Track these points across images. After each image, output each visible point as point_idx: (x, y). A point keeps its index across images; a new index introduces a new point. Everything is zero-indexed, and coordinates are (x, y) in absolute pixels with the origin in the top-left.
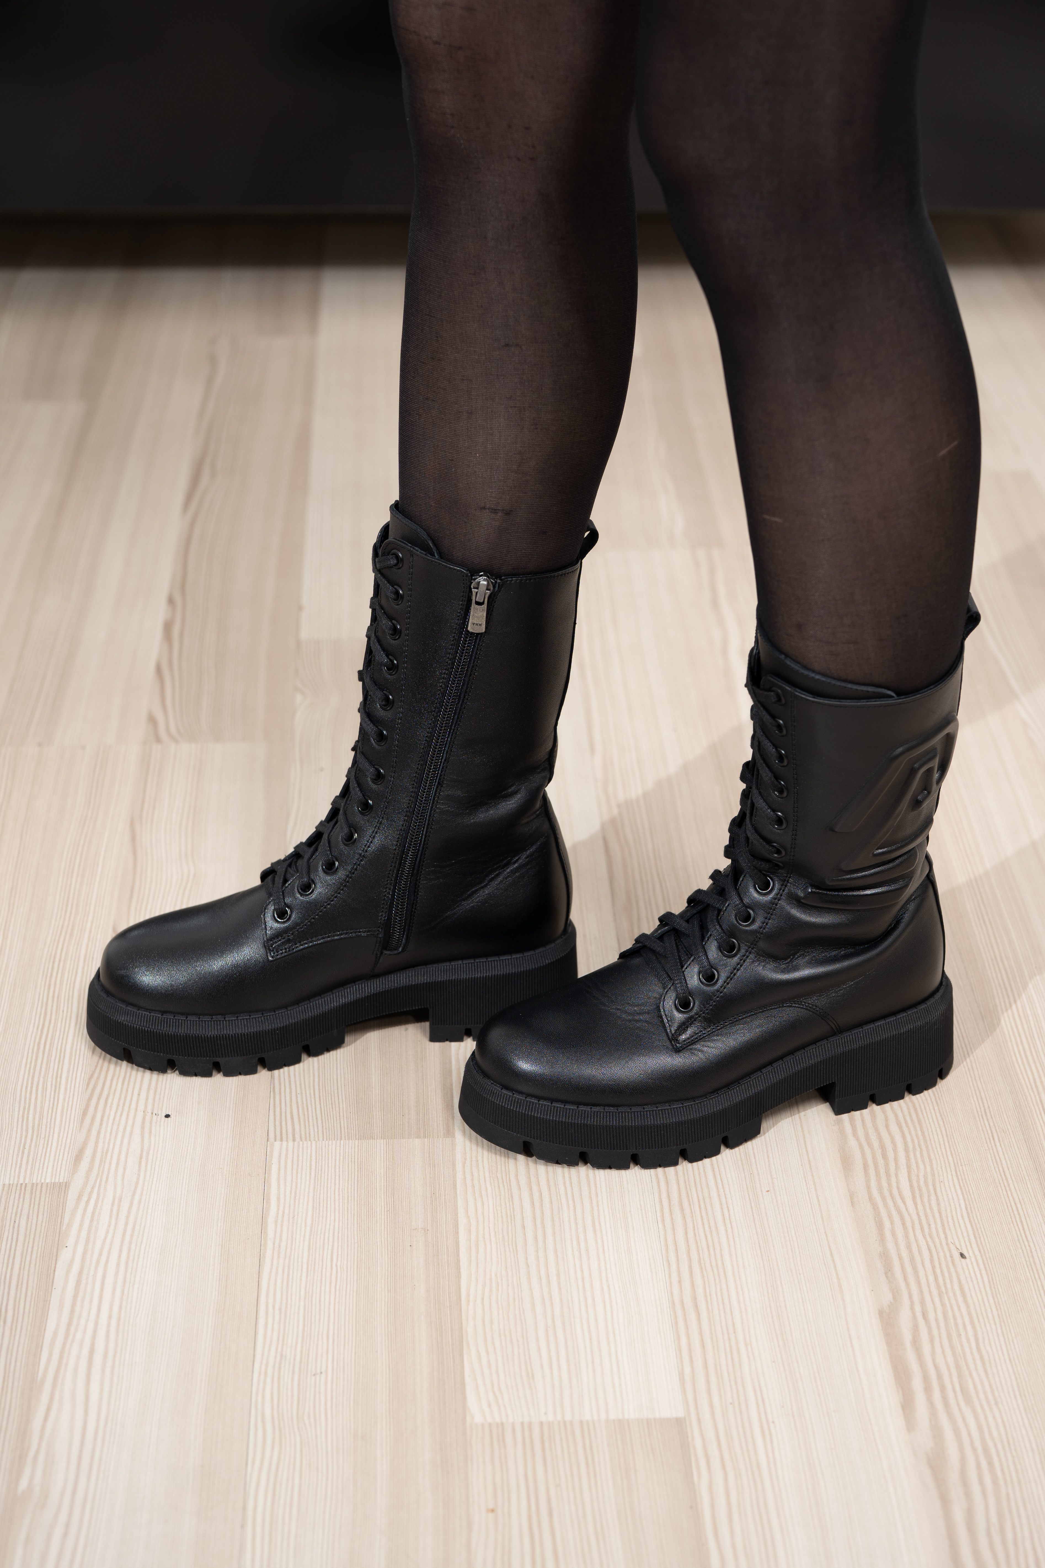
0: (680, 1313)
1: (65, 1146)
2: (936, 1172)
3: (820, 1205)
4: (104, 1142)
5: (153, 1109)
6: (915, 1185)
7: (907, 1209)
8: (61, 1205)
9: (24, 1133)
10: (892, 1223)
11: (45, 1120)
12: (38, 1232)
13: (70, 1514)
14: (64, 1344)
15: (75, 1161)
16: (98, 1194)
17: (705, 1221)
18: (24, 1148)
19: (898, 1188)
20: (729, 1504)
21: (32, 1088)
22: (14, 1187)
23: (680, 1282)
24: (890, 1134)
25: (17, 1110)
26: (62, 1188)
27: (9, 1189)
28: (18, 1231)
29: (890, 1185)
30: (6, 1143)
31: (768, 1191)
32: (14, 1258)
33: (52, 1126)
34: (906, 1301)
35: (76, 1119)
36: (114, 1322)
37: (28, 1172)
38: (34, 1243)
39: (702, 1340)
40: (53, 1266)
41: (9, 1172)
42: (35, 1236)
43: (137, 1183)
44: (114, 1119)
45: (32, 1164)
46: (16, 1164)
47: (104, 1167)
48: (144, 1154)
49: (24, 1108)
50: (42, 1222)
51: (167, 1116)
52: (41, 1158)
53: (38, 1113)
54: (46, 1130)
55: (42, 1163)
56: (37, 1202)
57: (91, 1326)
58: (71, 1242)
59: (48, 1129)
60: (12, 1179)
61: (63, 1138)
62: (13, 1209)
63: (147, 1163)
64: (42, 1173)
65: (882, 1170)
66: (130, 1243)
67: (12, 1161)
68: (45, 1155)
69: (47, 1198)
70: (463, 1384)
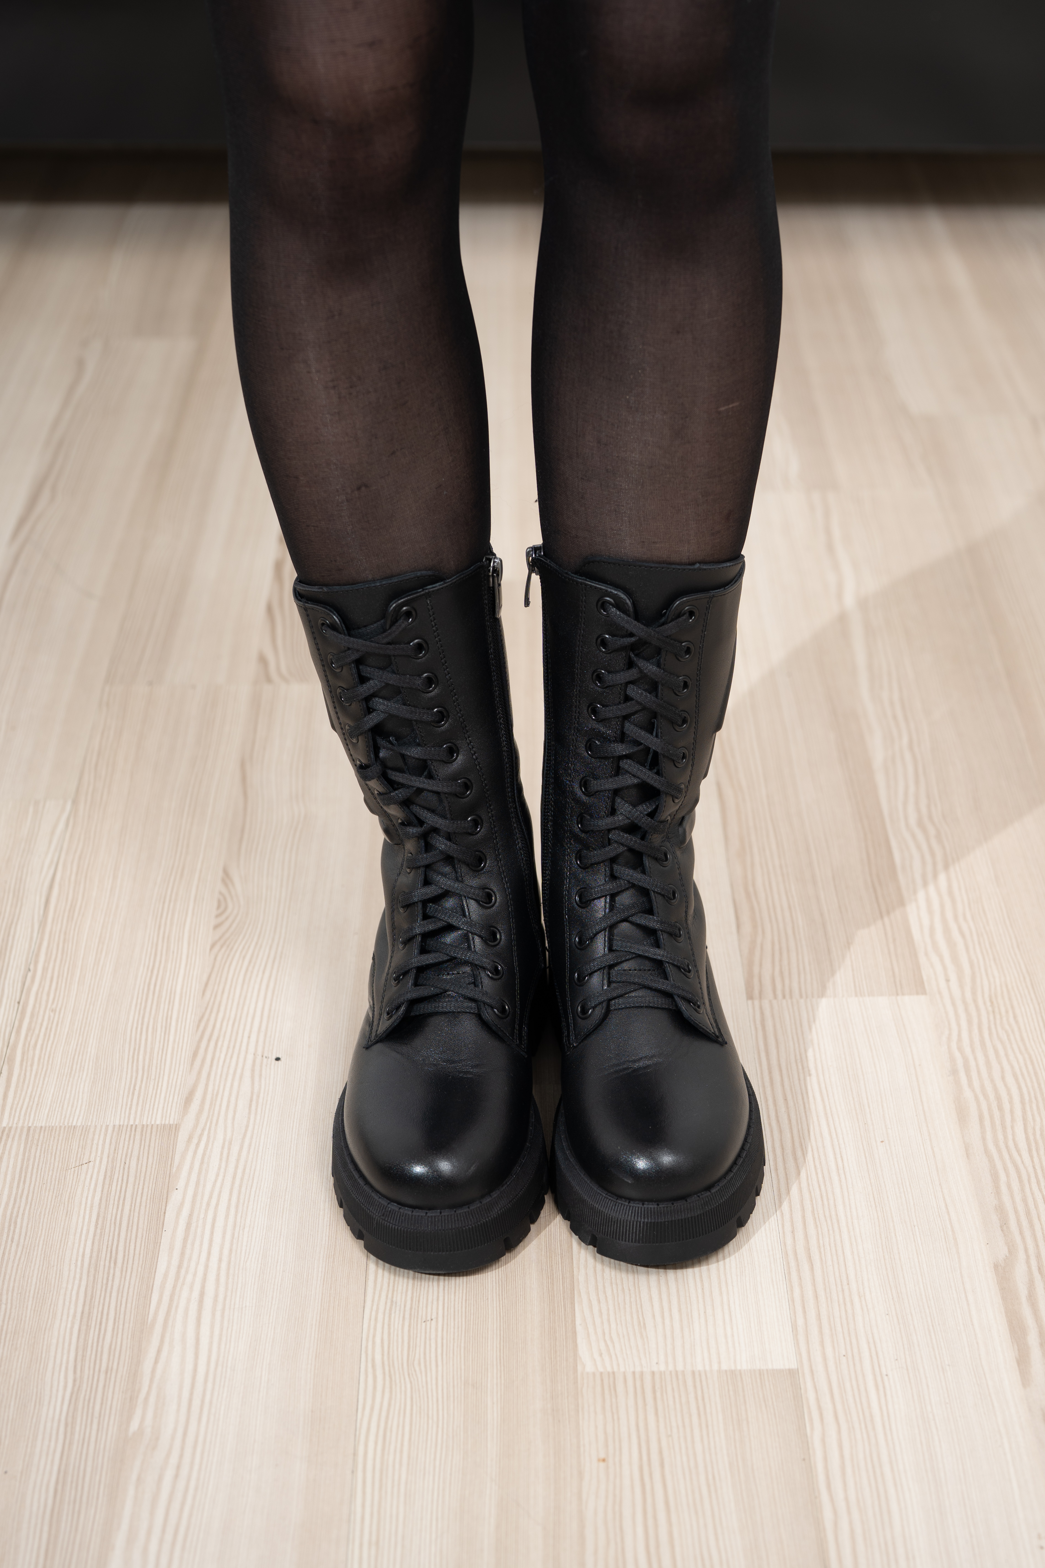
0: (793, 1264)
1: (175, 1088)
3: (934, 1156)
4: (214, 1085)
5: (263, 1053)
6: (1031, 1137)
7: (1023, 1162)
8: (171, 1147)
9: (134, 1074)
10: (1008, 1176)
11: (155, 1062)
12: (148, 1173)
13: (181, 1456)
14: (175, 1287)
15: (186, 1103)
16: (209, 1137)
17: (819, 1171)
18: (134, 1089)
20: (842, 1456)
21: (142, 1029)
22: (125, 1128)
23: (793, 1232)
24: (1006, 1085)
25: (127, 1051)
26: (172, 1130)
27: (119, 1130)
28: (128, 1172)
29: (1005, 1137)
30: (116, 1083)
31: (882, 1142)
32: (124, 1200)
33: (163, 1067)
34: (1021, 1255)
35: (186, 1061)
36: (224, 1265)
37: (139, 1113)
38: (144, 1184)
39: (815, 1291)
40: (163, 1208)
41: (119, 1113)
42: (145, 1178)
43: (247, 1126)
44: (224, 1062)
45: (142, 1106)
46: (126, 1105)
47: (214, 1110)
48: (255, 1097)
49: (135, 1049)
50: (152, 1164)
51: (278, 1059)
52: (151, 1099)
53: (148, 1054)
54: (156, 1071)
55: (152, 1104)
56: (147, 1144)
57: (201, 1269)
58: (181, 1184)
59: (158, 1070)
60: (122, 1120)
61: (173, 1080)
62: (123, 1151)
63: (257, 1106)
64: (152, 1114)
65: (998, 1122)
66: (240, 1187)
67: (122, 1102)
68: (156, 1097)
69: (157, 1140)
70: (574, 1333)
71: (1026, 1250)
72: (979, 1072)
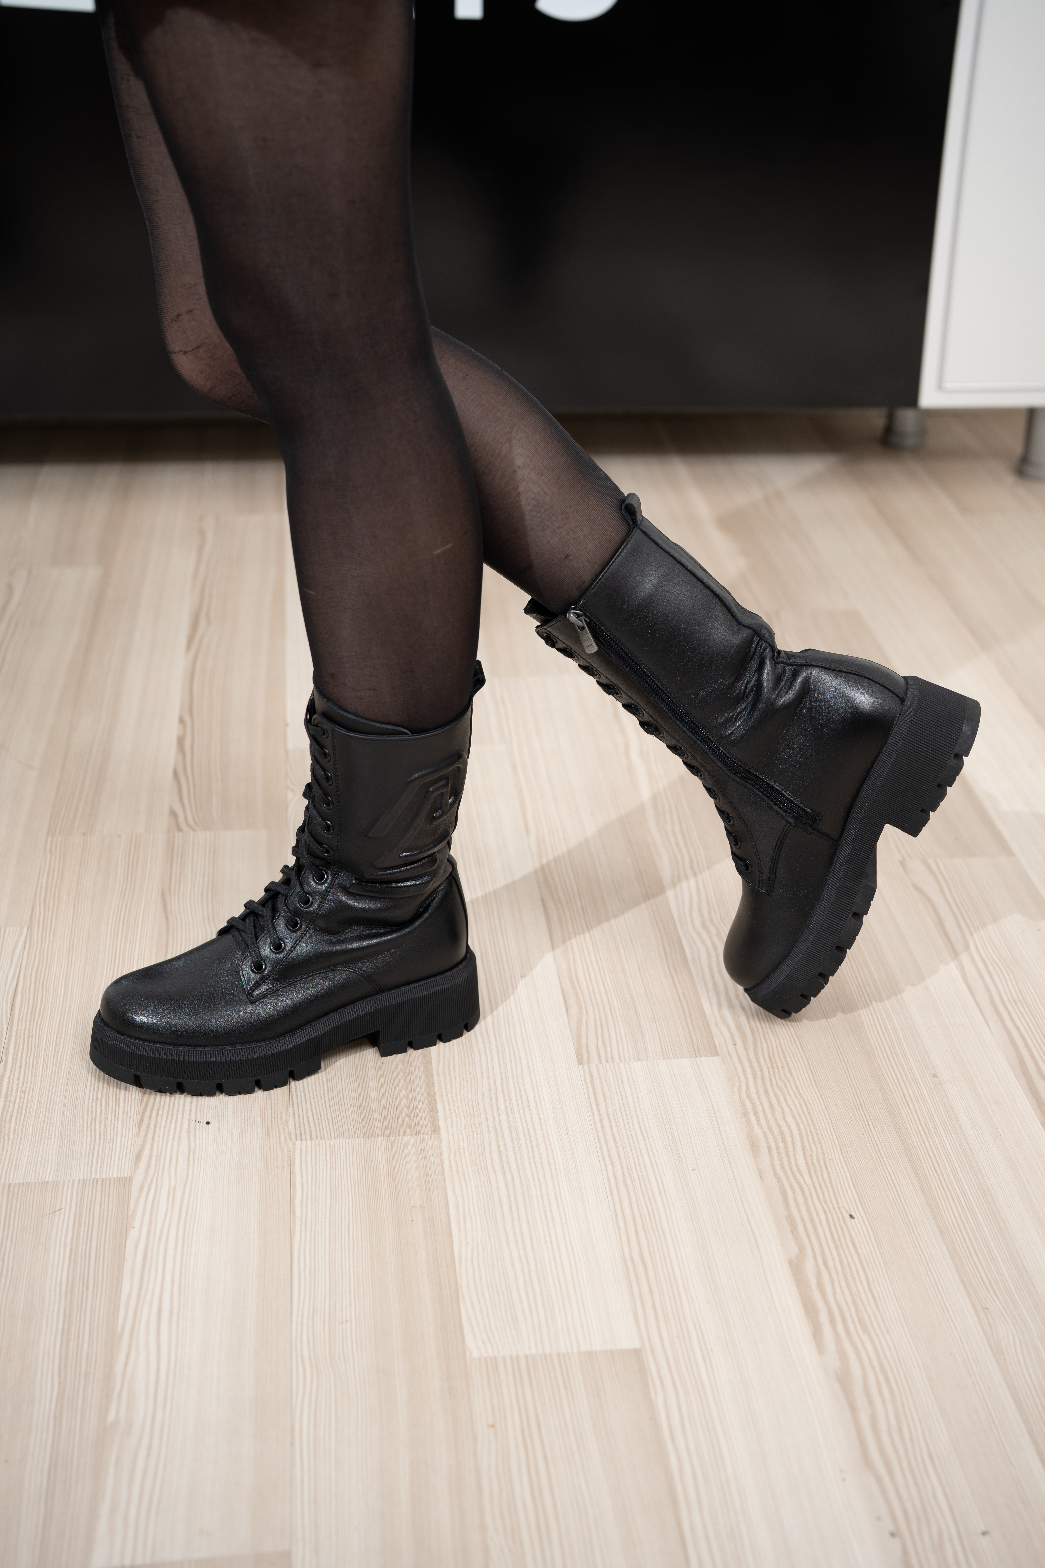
0: (630, 1267)
1: (127, 1148)
2: (825, 1152)
3: (735, 1179)
4: (158, 1145)
5: (196, 1118)
6: (810, 1162)
7: (805, 1181)
8: (127, 1195)
9: (93, 1139)
10: (794, 1192)
11: (109, 1128)
12: (109, 1216)
13: (151, 1439)
14: (137, 1305)
15: (136, 1160)
16: (157, 1186)
17: (645, 1194)
18: (94, 1151)
19: (796, 1165)
20: (681, 1415)
21: (96, 1103)
22: (88, 1181)
23: (628, 1242)
24: (786, 1123)
25: (85, 1121)
26: (126, 1182)
27: (83, 1183)
28: (93, 1216)
29: (790, 1163)
30: (78, 1147)
31: (693, 1170)
32: (91, 1238)
33: (115, 1133)
34: (809, 1253)
35: (134, 1127)
36: (176, 1286)
37: (98, 1169)
38: (106, 1225)
39: (650, 1287)
40: (124, 1243)
41: (82, 1170)
42: (107, 1220)
43: (187, 1176)
44: (165, 1127)
45: (101, 1163)
46: (88, 1164)
47: (159, 1164)
48: (192, 1153)
49: (92, 1119)
50: (112, 1208)
51: (208, 1123)
52: (108, 1158)
53: (103, 1123)
54: (110, 1136)
55: (109, 1162)
56: (107, 1193)
57: (158, 1289)
58: (137, 1223)
59: (112, 1135)
60: (85, 1175)
61: (124, 1142)
62: (88, 1199)
63: (194, 1160)
64: (110, 1170)
65: (783, 1152)
66: (185, 1223)
67: (85, 1161)
68: (111, 1156)
69: (115, 1190)
70: (461, 1327)
71: (813, 1249)
72: (765, 1114)
